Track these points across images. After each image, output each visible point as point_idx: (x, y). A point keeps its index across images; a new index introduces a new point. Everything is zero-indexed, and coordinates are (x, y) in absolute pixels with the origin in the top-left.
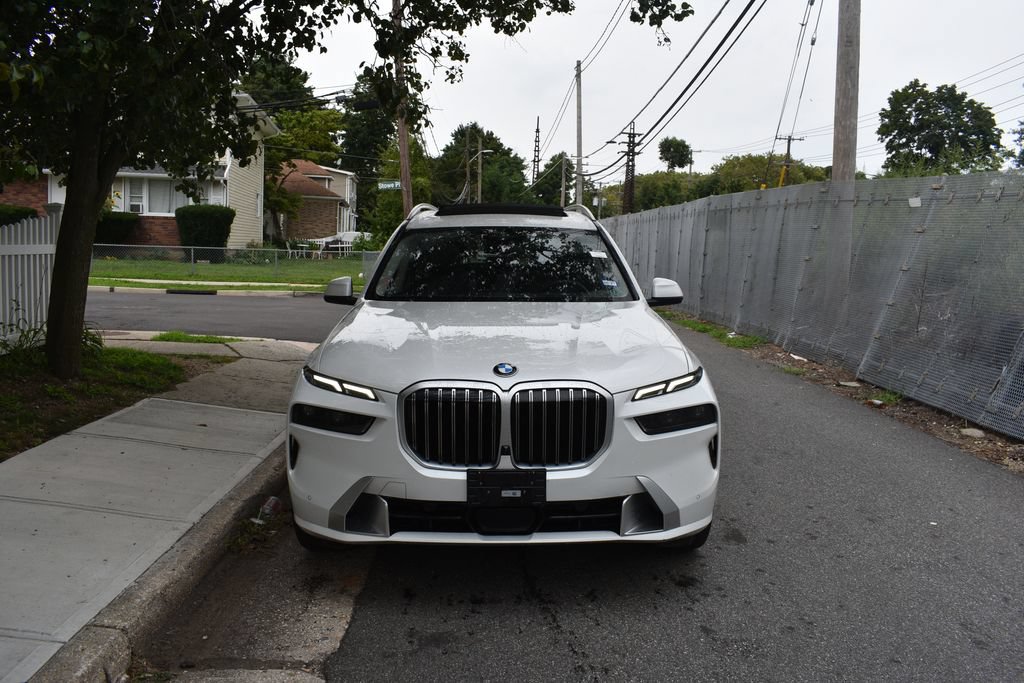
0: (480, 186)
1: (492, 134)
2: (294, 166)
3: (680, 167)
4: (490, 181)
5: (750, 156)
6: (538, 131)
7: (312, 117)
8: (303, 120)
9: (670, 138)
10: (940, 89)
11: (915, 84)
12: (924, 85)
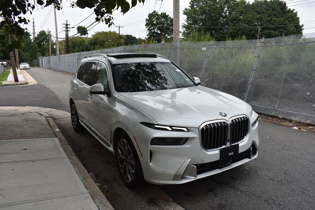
3: (84, 35)
5: (103, 32)
6: (34, 23)
9: (80, 26)
10: (162, 13)
11: (155, 12)
12: (157, 12)
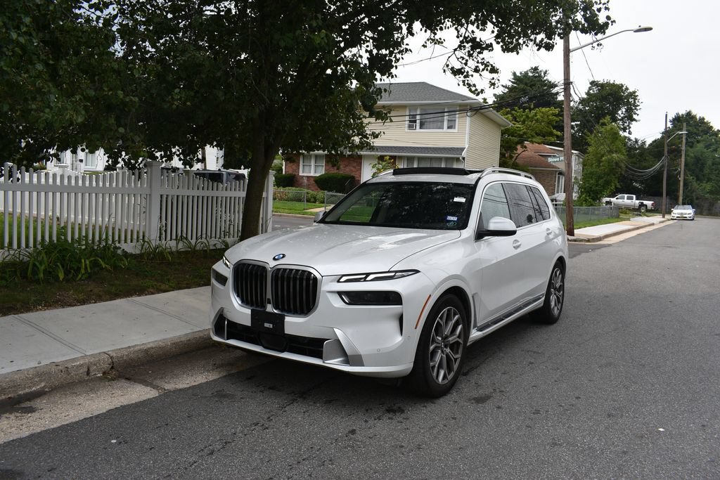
0: (683, 159)
1: (703, 119)
2: (526, 147)
4: (695, 156)
7: (536, 113)
8: (530, 116)
